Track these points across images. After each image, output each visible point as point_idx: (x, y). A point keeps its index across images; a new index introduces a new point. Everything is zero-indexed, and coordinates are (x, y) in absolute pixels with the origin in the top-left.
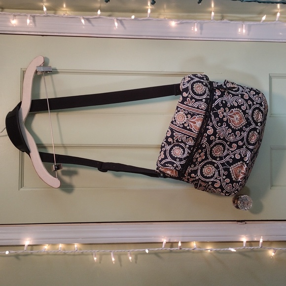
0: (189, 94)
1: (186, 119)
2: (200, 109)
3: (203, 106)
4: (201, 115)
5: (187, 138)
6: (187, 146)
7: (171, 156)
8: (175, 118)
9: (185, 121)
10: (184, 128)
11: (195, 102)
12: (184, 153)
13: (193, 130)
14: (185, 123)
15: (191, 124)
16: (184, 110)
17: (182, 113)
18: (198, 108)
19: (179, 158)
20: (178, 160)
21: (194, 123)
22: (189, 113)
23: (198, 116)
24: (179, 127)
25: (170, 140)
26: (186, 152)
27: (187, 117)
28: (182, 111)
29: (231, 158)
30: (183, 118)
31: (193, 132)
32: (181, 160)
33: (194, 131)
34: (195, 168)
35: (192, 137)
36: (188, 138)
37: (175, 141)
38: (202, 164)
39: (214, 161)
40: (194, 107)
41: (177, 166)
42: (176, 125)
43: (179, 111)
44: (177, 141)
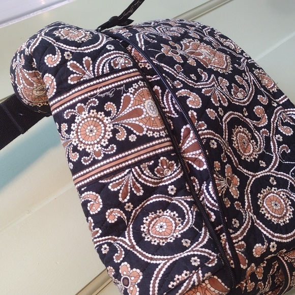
0: (63, 51)
1: (107, 120)
2: (119, 71)
3: (122, 61)
4: (136, 81)
5: (152, 169)
6: (172, 189)
7: (157, 250)
8: (75, 149)
9: (110, 127)
10: (124, 146)
11: (94, 61)
12: (182, 215)
13: (150, 134)
14: (115, 132)
15: (132, 120)
16: (84, 101)
17: (85, 114)
18: (113, 71)
19: (184, 235)
20: (186, 242)
21: (137, 113)
22: (103, 101)
23: (131, 90)
24: (106, 157)
25: (113, 216)
26: (185, 207)
27: (108, 114)
28: (81, 110)
29: (279, 144)
30: (97, 126)
31: (152, 139)
32: (192, 235)
33: (156, 135)
34: (247, 224)
35: (163, 154)
36: (156, 165)
37: (129, 206)
38: (248, 199)
39: (260, 174)
40: (104, 75)
41: (204, 259)
42: (95, 162)
43: (72, 120)
44: (135, 200)
